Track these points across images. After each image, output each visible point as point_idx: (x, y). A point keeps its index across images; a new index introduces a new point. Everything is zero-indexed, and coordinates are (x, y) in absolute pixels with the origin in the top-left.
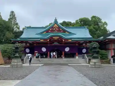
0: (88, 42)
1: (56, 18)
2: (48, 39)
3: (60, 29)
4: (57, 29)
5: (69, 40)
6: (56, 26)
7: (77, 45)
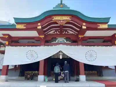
5: (102, 26)
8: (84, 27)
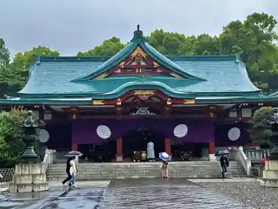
0: (246, 107)
1: (138, 26)
2: (117, 99)
3: (153, 65)
4: (143, 63)
5: (188, 102)
6: (141, 53)
7: (212, 115)
8: (169, 103)
